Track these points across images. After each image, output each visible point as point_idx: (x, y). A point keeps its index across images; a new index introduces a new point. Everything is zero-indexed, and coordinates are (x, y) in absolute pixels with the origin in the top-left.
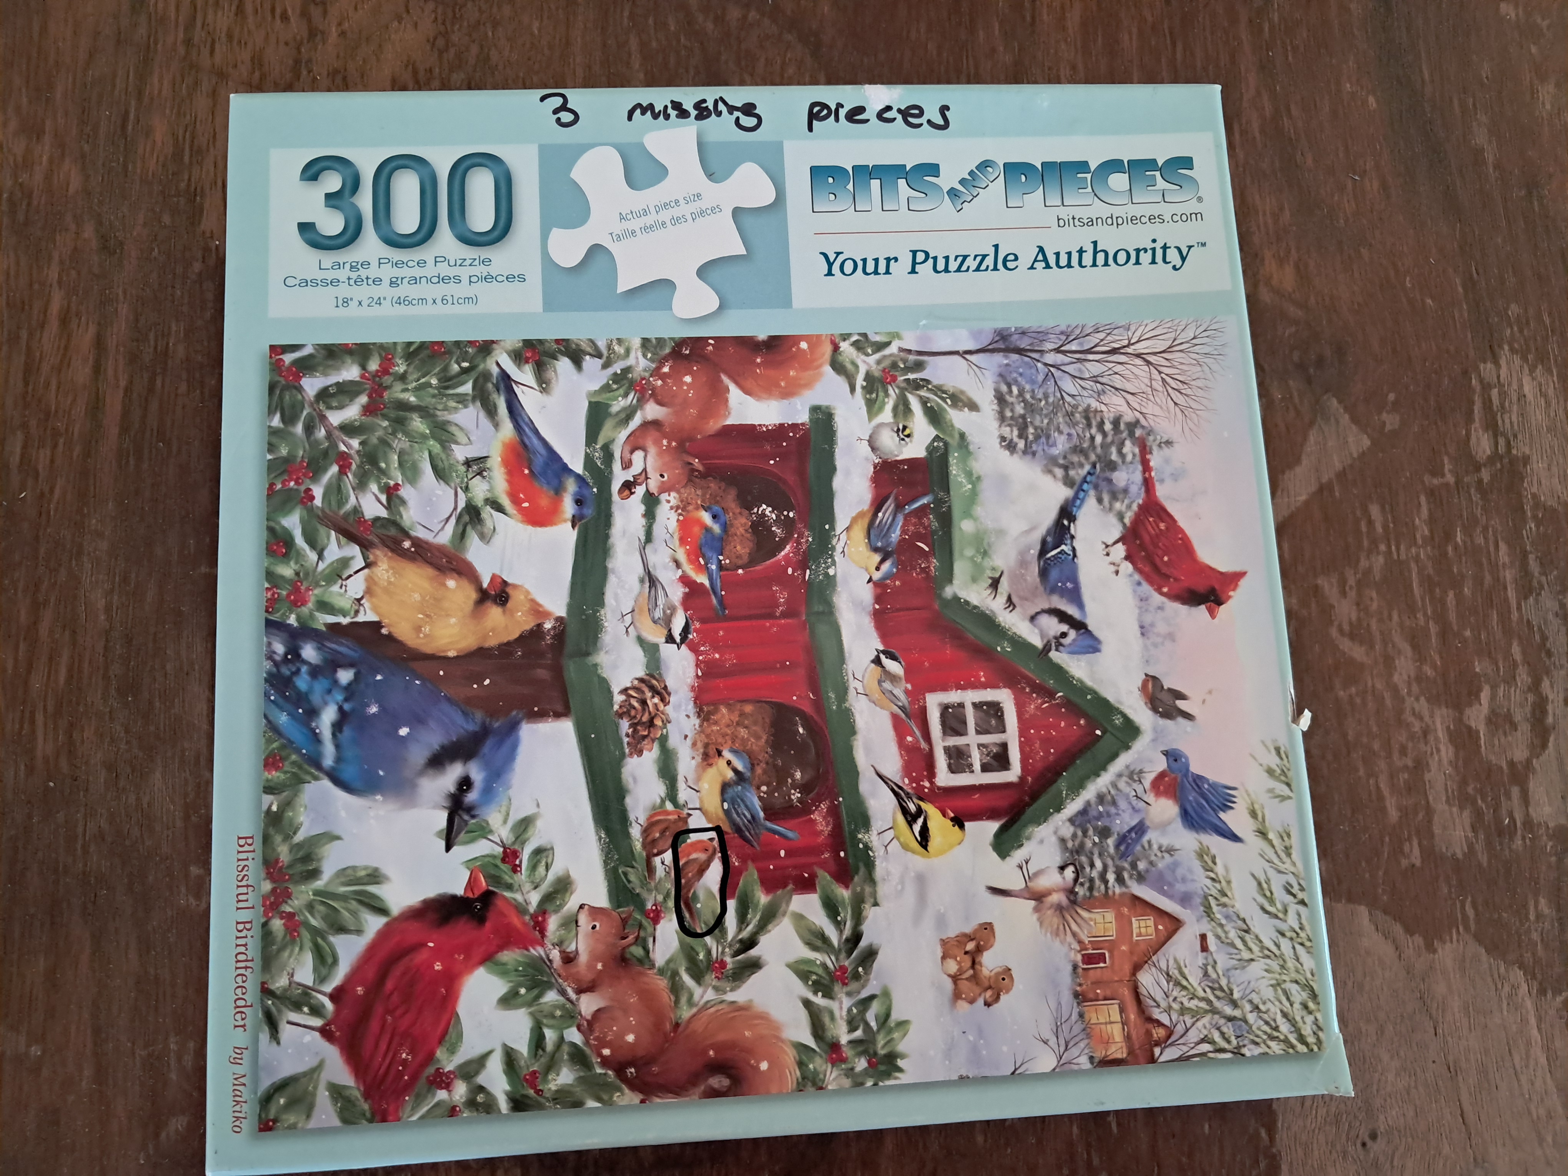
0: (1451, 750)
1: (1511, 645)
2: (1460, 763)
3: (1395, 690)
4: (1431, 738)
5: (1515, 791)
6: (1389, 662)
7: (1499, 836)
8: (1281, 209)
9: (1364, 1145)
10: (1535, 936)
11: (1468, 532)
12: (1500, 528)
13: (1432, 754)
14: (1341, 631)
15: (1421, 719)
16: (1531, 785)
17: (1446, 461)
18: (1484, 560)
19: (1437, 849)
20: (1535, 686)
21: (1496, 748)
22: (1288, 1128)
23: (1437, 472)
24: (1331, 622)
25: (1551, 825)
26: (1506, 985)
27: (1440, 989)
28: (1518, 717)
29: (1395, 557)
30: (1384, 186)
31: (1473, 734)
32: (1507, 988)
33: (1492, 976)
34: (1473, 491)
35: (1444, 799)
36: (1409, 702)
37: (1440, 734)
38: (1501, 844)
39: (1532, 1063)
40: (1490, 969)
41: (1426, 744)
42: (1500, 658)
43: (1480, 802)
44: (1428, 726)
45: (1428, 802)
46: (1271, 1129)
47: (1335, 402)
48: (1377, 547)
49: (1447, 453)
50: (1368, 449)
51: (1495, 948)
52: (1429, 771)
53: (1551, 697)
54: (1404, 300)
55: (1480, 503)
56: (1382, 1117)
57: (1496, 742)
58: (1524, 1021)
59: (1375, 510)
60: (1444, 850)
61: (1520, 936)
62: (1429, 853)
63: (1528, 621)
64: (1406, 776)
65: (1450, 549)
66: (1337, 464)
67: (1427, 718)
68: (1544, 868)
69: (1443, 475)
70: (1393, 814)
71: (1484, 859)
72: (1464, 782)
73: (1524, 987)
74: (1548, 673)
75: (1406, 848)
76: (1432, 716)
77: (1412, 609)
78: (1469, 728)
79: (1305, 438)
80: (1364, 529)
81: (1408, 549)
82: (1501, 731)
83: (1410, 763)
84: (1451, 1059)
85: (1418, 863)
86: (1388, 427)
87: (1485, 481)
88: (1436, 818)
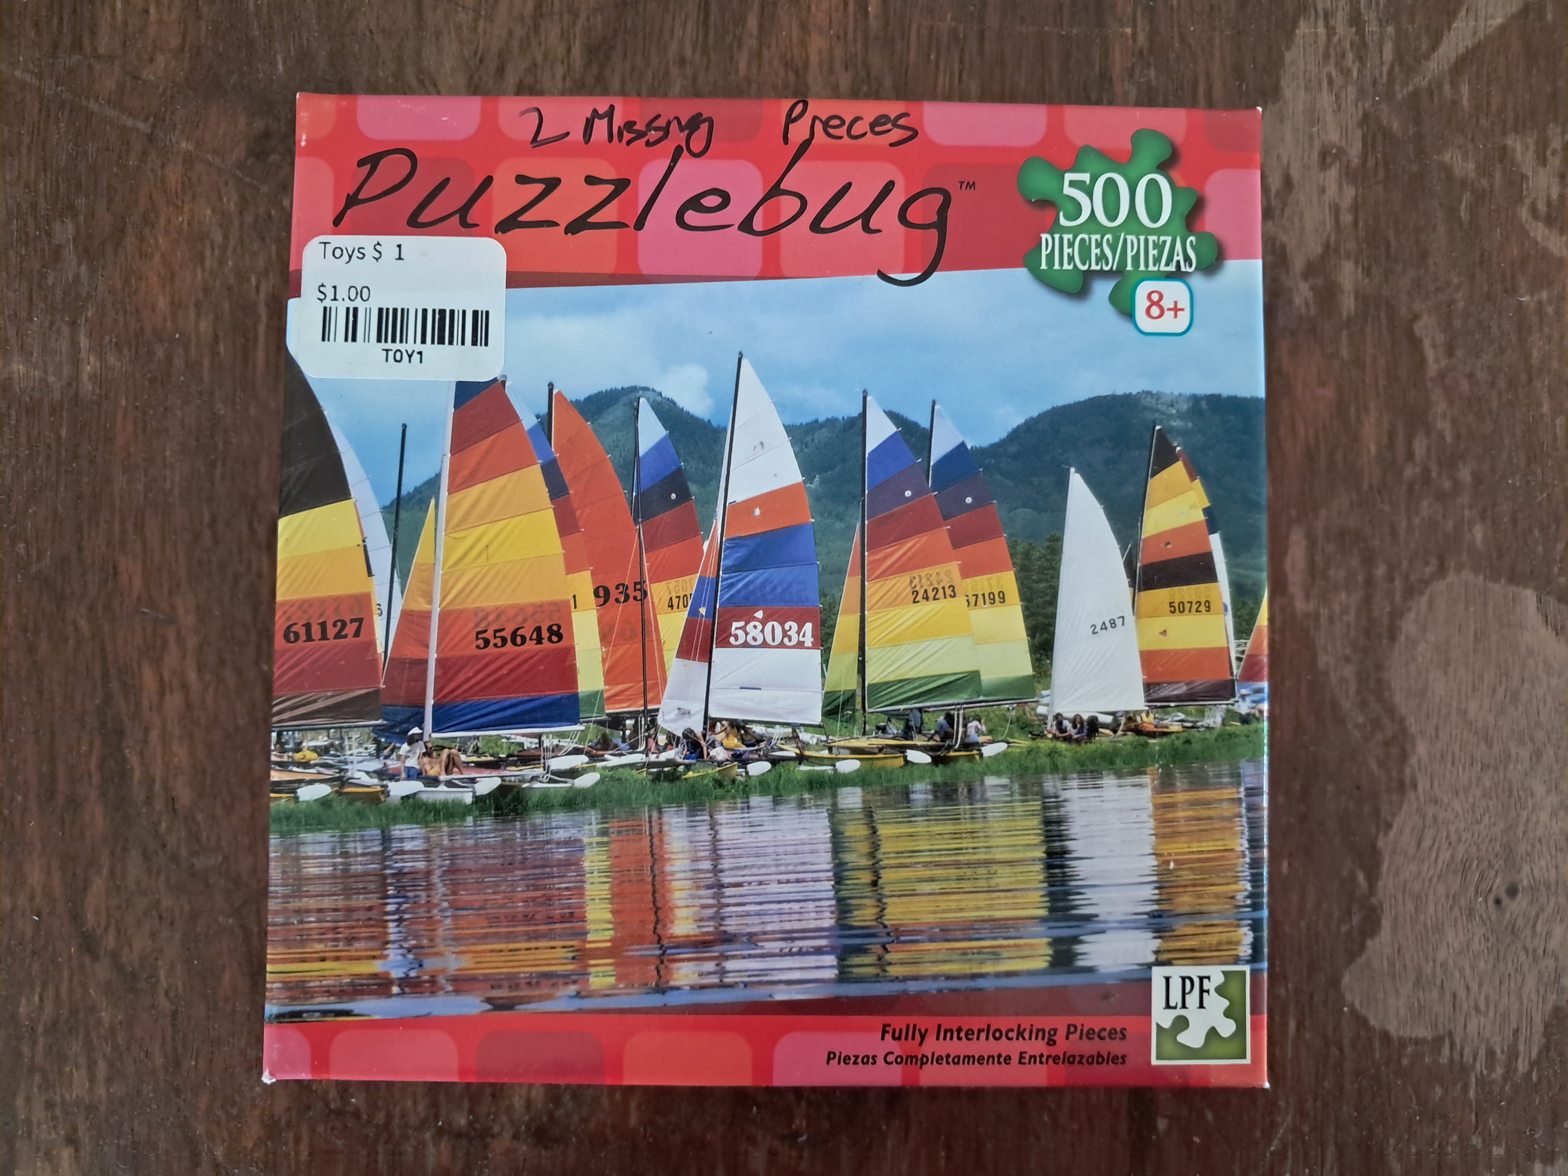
9: (1498, 902)
14: (1534, 211)
22: (1397, 874)
24: (1521, 199)
46: (1373, 875)
56: (1526, 868)
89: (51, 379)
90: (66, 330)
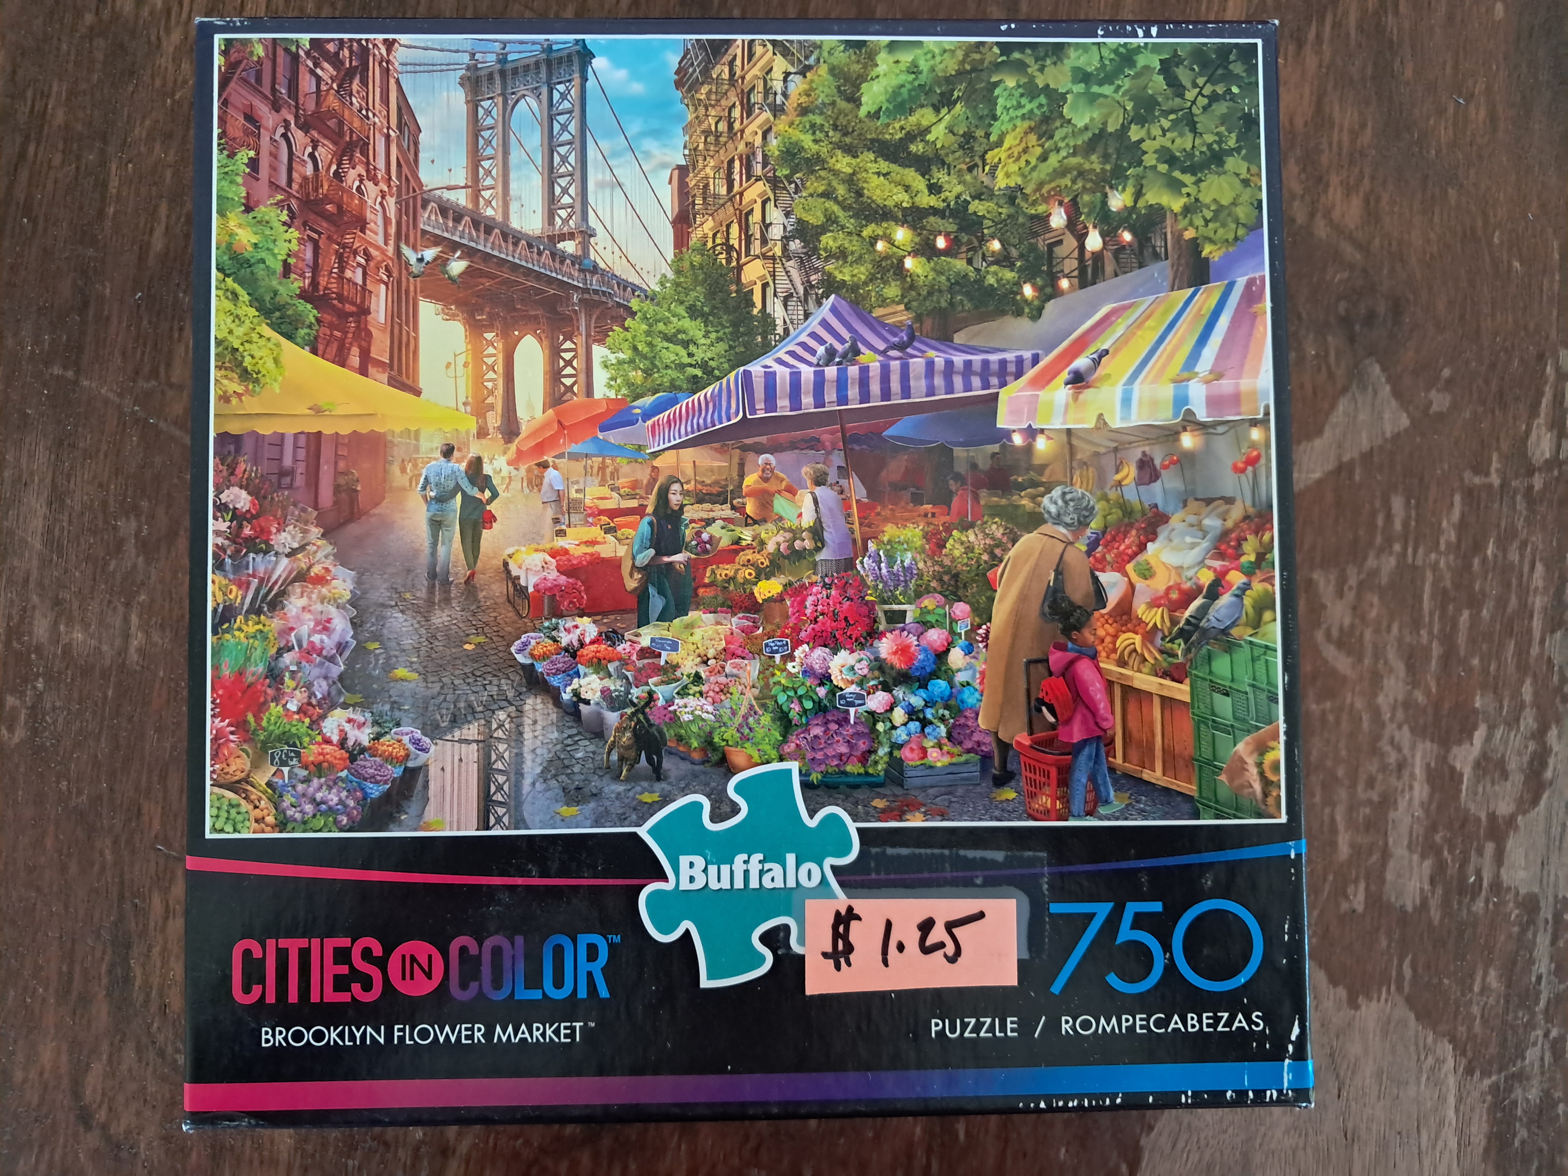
0: (1426, 789)
1: (1523, 683)
2: (1434, 806)
3: (1376, 712)
4: (1406, 773)
5: (1490, 848)
6: (1376, 680)
7: (1460, 894)
8: (1363, 126)
10: (1475, 1010)
11: (1503, 546)
12: (1541, 547)
13: (1403, 791)
14: (1328, 636)
15: (1399, 749)
16: (1510, 844)
17: (1495, 457)
18: (1514, 581)
19: (1385, 898)
20: (1540, 734)
21: (1479, 798)
23: (1481, 469)
24: (1318, 625)
25: (1523, 891)
26: (1430, 1058)
27: (1355, 1049)
28: (1512, 765)
29: (1410, 560)
30: (1492, 117)
31: (1455, 777)
32: (1430, 1061)
33: (1417, 1045)
34: (1519, 498)
35: (1406, 843)
36: (1390, 728)
37: (1417, 771)
38: (1460, 903)
39: (1440, 1144)
40: (1416, 1036)
41: (1399, 778)
42: (1507, 694)
43: (1446, 853)
44: (1405, 760)
45: (1386, 844)
47: (1377, 369)
48: (1391, 547)
49: (1498, 449)
50: (1406, 430)
51: (1425, 1016)
52: (1396, 809)
53: (1556, 748)
54: (1487, 259)
55: (1524, 512)
57: (1480, 789)
58: (1442, 1099)
59: (1397, 504)
60: (1393, 899)
61: (1457, 1009)
62: (1375, 901)
63: (1549, 658)
64: (1368, 811)
65: (1476, 561)
66: (1364, 442)
67: (1406, 751)
68: (1503, 938)
69: (1487, 474)
70: (1344, 850)
71: (1435, 914)
72: (1433, 828)
73: (1450, 1062)
74: (1558, 722)
75: (1350, 890)
76: (1413, 747)
77: (1416, 624)
78: (1452, 769)
79: (1333, 406)
80: (1380, 521)
81: (1427, 554)
82: (1488, 778)
83: (1375, 798)
84: (1350, 1125)
85: (1360, 908)
86: (1435, 408)
87: (1537, 488)
88: (1391, 864)
89: (105, 648)
90: (121, 609)
